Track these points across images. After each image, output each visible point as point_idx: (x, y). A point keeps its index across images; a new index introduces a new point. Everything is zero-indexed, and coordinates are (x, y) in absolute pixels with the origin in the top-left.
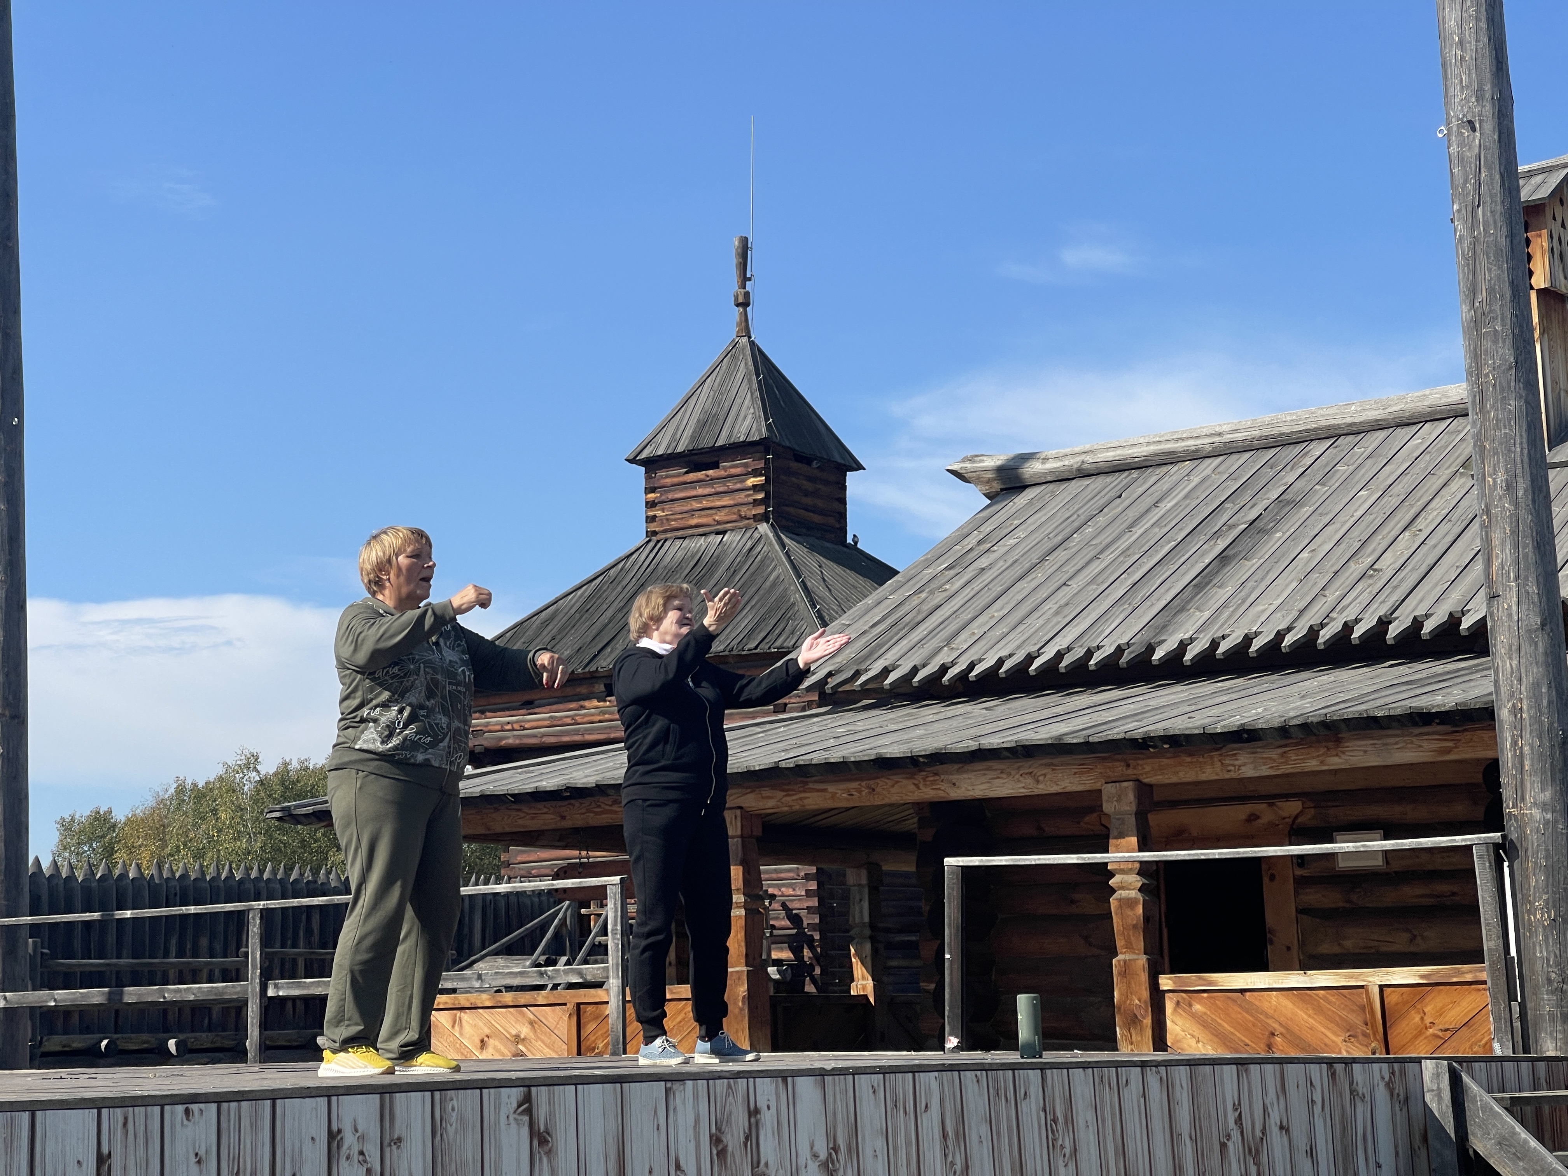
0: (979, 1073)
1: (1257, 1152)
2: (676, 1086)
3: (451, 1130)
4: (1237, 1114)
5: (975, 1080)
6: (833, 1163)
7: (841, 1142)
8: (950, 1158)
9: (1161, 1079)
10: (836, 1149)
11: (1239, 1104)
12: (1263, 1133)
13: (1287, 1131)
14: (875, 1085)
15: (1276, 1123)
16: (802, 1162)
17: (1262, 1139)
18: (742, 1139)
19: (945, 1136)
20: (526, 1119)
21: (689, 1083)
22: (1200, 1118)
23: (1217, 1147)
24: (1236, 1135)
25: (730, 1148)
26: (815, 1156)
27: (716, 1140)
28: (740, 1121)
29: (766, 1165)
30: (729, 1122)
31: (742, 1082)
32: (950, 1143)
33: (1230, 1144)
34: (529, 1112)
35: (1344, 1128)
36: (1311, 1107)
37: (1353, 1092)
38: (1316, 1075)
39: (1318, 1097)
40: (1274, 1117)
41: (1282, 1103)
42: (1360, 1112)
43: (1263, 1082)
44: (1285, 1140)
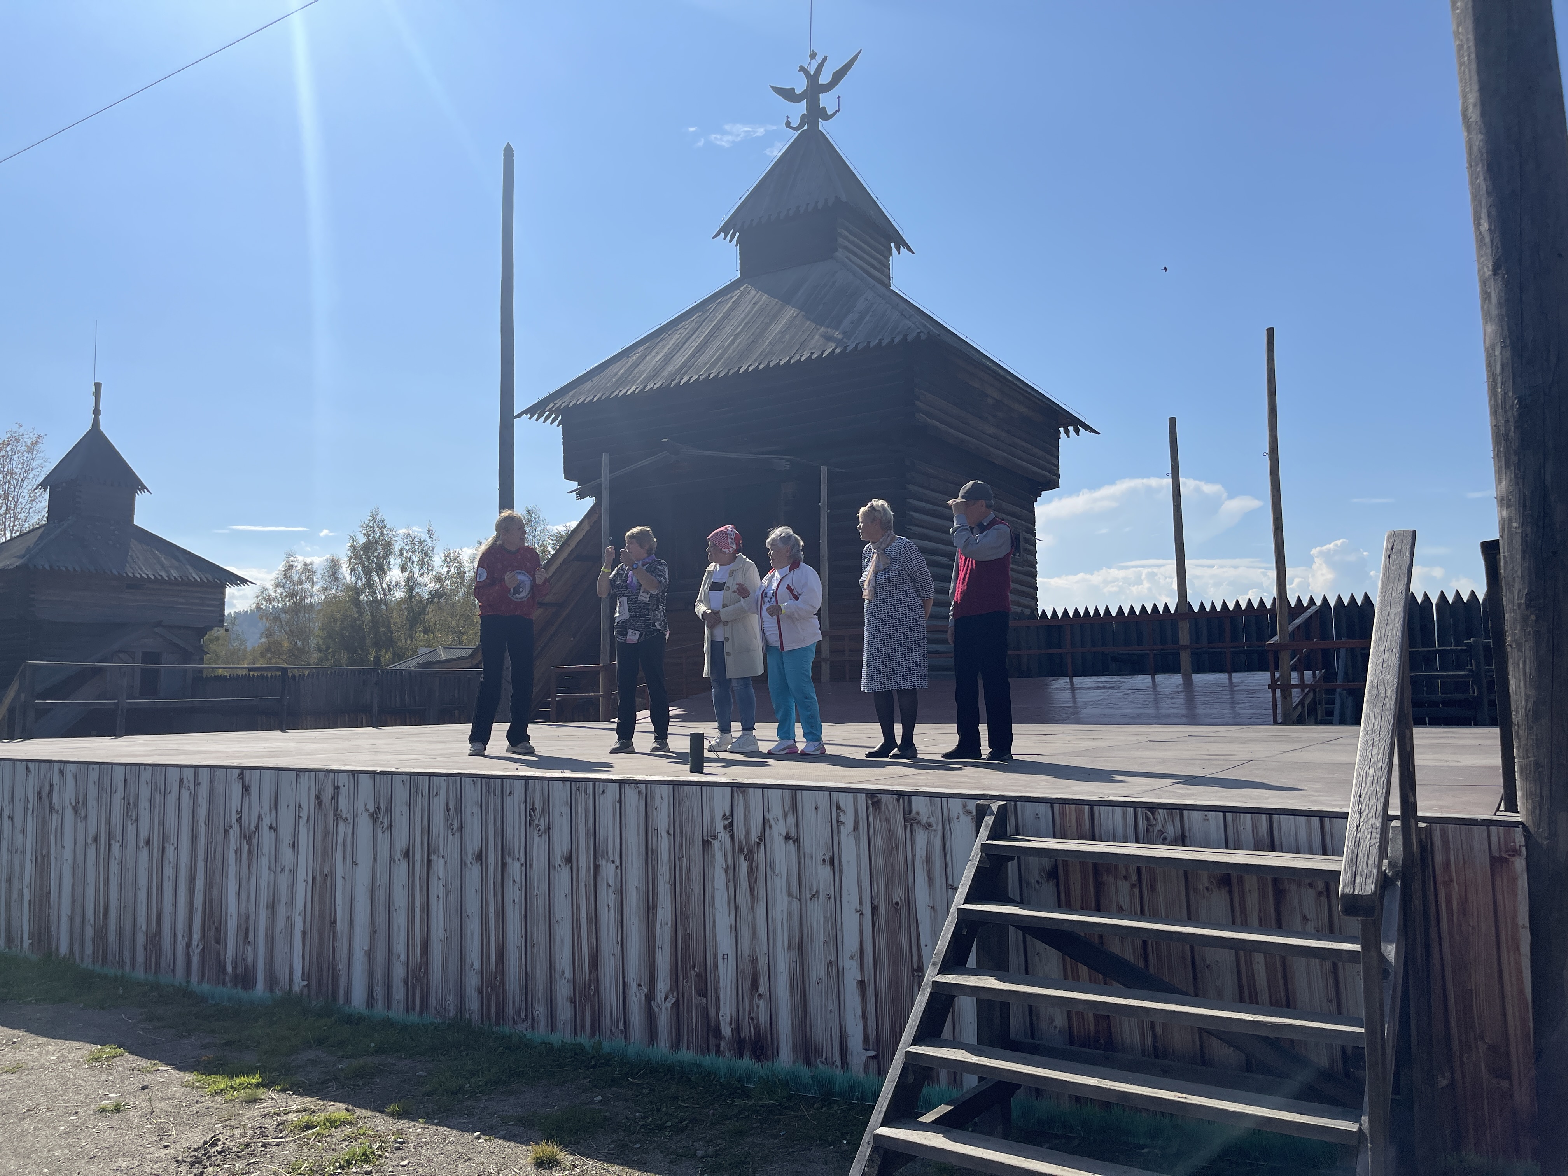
0: (475, 779)
1: (751, 852)
2: (301, 773)
3: (216, 782)
4: (727, 822)
5: (472, 782)
6: (376, 814)
7: (382, 806)
8: (450, 821)
9: (640, 792)
10: (379, 808)
11: (732, 815)
12: (761, 840)
13: (796, 841)
14: (405, 781)
15: (780, 834)
16: (360, 812)
17: (759, 844)
18: (330, 798)
19: (448, 810)
20: (241, 781)
21: (307, 773)
22: (680, 822)
23: (699, 842)
24: (724, 837)
25: (324, 801)
26: (367, 810)
27: (318, 797)
28: (329, 791)
29: (341, 811)
30: (324, 790)
31: (332, 774)
32: (451, 814)
33: (716, 844)
34: (242, 779)
35: (891, 848)
36: (836, 826)
37: (911, 820)
38: (846, 801)
39: (848, 819)
40: (779, 829)
41: (791, 819)
42: (921, 838)
43: (765, 803)
44: (792, 848)
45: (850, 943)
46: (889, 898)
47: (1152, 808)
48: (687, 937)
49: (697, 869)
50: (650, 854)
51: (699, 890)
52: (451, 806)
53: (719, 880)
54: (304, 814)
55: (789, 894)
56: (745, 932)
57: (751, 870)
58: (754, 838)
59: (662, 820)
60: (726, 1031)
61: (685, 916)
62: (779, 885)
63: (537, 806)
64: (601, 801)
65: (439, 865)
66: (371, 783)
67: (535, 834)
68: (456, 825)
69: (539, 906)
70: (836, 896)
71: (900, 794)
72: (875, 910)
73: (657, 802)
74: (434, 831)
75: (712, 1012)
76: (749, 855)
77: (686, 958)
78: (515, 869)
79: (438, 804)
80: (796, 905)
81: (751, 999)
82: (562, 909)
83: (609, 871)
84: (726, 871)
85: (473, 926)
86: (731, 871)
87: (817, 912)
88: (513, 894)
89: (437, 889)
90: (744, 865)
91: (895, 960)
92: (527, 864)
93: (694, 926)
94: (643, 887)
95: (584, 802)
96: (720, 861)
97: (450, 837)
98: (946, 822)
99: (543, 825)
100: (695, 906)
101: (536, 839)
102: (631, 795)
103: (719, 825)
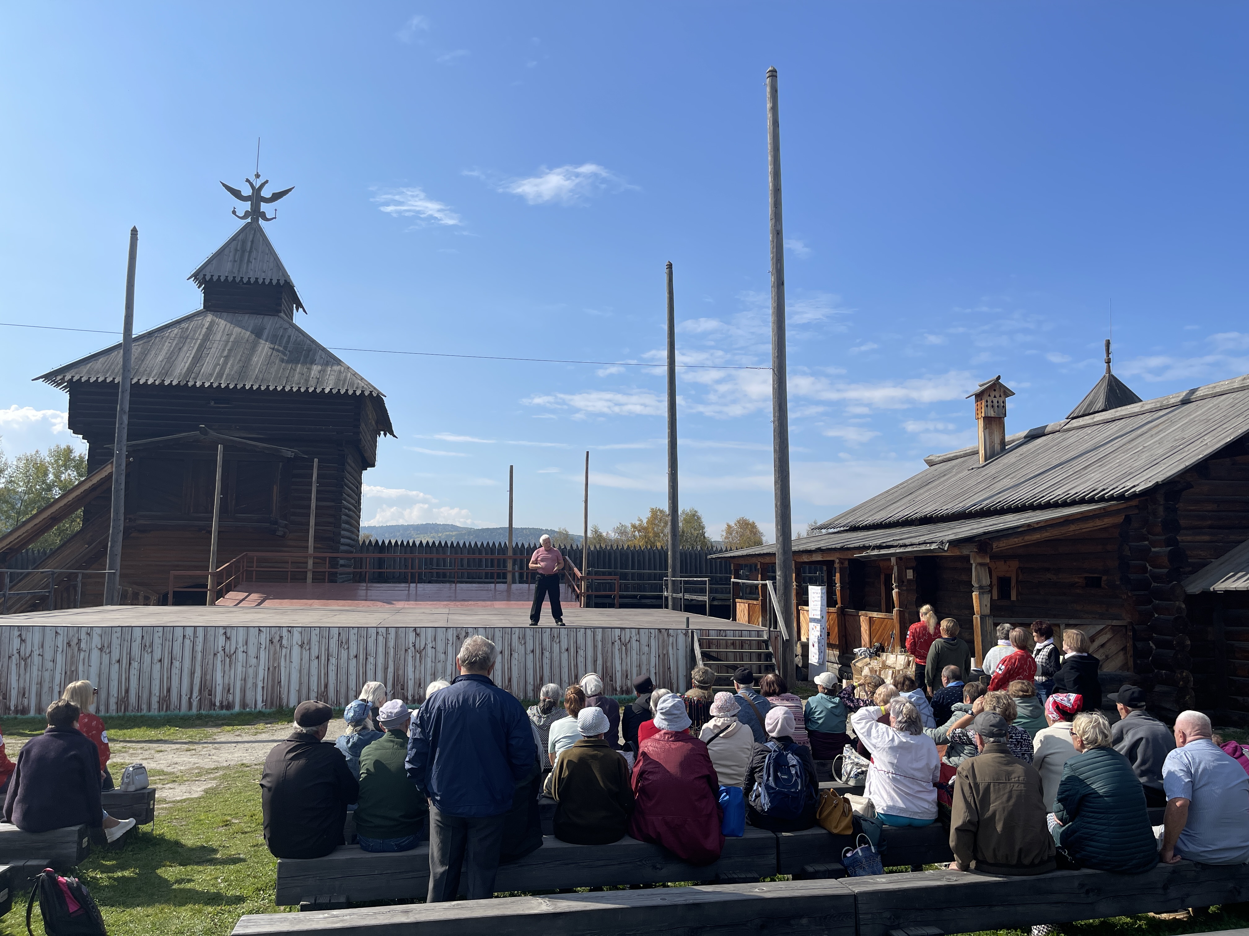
3: (399, 633)
4: (619, 637)
8: (520, 641)
13: (639, 641)
22: (605, 637)
23: (610, 643)
24: (618, 641)
27: (457, 636)
31: (465, 629)
33: (616, 643)
34: (415, 632)
35: (663, 641)
36: (650, 637)
37: (668, 635)
38: (653, 631)
39: (653, 635)
40: (634, 639)
41: (638, 636)
42: (671, 639)
43: (631, 632)
44: (638, 643)
45: (653, 664)
46: (663, 652)
47: (720, 630)
48: (607, 667)
49: (610, 650)
50: (595, 647)
51: (610, 655)
52: (520, 637)
53: (617, 652)
54: (450, 642)
55: (637, 654)
56: (624, 664)
57: (626, 649)
58: (627, 641)
59: (599, 637)
60: (618, 689)
61: (606, 662)
62: (634, 652)
63: (555, 635)
64: (578, 634)
65: (515, 655)
66: (484, 631)
67: (555, 644)
68: (523, 642)
69: (556, 664)
70: (649, 654)
71: (666, 629)
72: (659, 656)
73: (597, 633)
74: (513, 645)
75: (614, 685)
76: (626, 645)
77: (606, 673)
78: (547, 654)
79: (515, 638)
80: (638, 656)
81: (626, 680)
82: (565, 663)
83: (581, 653)
84: (619, 650)
85: (530, 672)
86: (620, 650)
87: (644, 658)
88: (546, 661)
89: (514, 662)
90: (624, 648)
91: (664, 667)
92: (551, 652)
93: (609, 664)
94: (593, 656)
95: (572, 634)
96: (617, 647)
97: (520, 646)
98: (677, 635)
99: (557, 641)
100: (609, 659)
101: (555, 645)
102: (589, 632)
103: (617, 638)
